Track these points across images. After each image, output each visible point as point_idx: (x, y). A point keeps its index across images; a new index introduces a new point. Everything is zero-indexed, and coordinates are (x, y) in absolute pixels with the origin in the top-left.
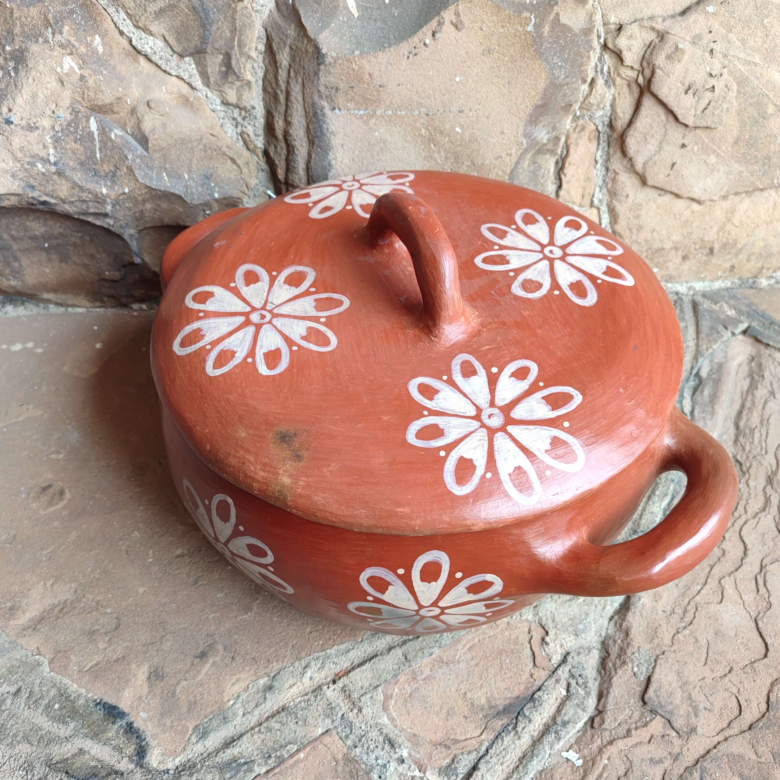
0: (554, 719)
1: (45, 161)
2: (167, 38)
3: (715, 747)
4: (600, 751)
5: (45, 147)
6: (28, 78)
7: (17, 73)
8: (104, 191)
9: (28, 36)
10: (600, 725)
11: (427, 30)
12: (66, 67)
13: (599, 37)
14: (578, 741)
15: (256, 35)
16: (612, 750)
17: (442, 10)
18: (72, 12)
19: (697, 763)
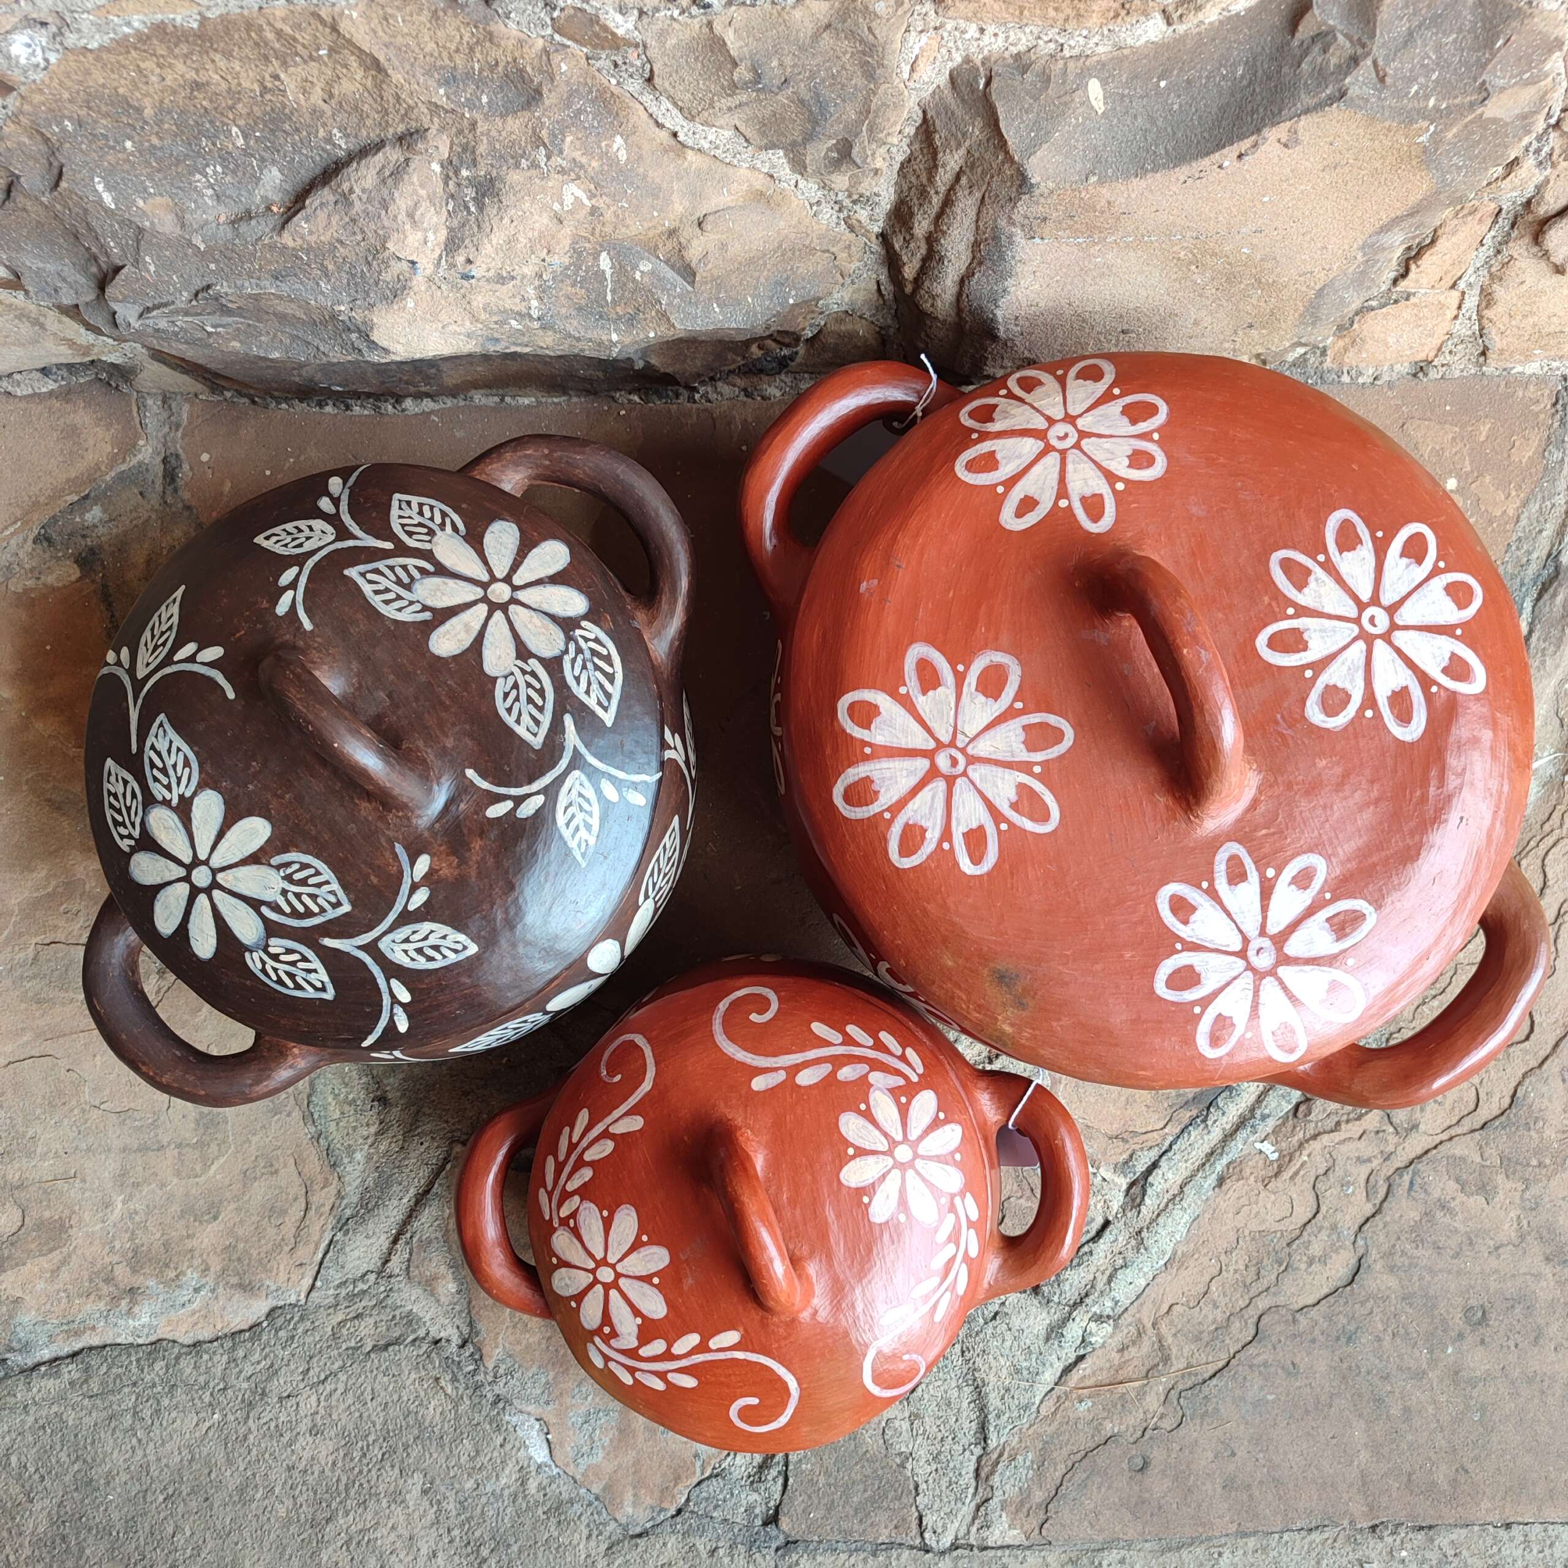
0: (1252, 1110)
1: (521, 316)
2: (742, 128)
3: (1435, 1147)
4: (1301, 1145)
5: (523, 299)
6: (502, 219)
7: (481, 207)
8: (615, 337)
9: (501, 157)
10: (1306, 1116)
11: (1232, 151)
12: (569, 200)
13: (1549, 116)
14: (1276, 1131)
15: (905, 115)
16: (1315, 1146)
17: (1265, 126)
18: (579, 112)
19: (1411, 1163)
